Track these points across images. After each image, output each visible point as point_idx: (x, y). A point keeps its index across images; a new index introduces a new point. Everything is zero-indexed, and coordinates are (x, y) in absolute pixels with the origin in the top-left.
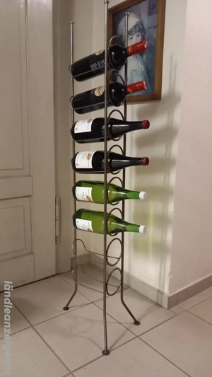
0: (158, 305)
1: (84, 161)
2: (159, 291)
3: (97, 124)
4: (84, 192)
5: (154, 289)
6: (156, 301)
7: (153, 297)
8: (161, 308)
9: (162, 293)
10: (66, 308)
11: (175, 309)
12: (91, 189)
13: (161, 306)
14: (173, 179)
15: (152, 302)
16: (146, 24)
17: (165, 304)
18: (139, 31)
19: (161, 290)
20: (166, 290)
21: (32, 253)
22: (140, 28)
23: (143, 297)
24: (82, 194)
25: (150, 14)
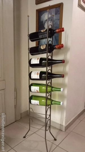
0: (61, 130)
2: (60, 125)
5: (58, 124)
6: (59, 129)
7: (58, 127)
8: (62, 132)
9: (62, 125)
10: (24, 137)
13: (62, 131)
15: (58, 129)
16: (55, 18)
17: (64, 130)
18: (51, 20)
19: (62, 124)
20: (64, 124)
21: (5, 114)
22: (51, 19)
24: (34, 89)
25: (56, 14)
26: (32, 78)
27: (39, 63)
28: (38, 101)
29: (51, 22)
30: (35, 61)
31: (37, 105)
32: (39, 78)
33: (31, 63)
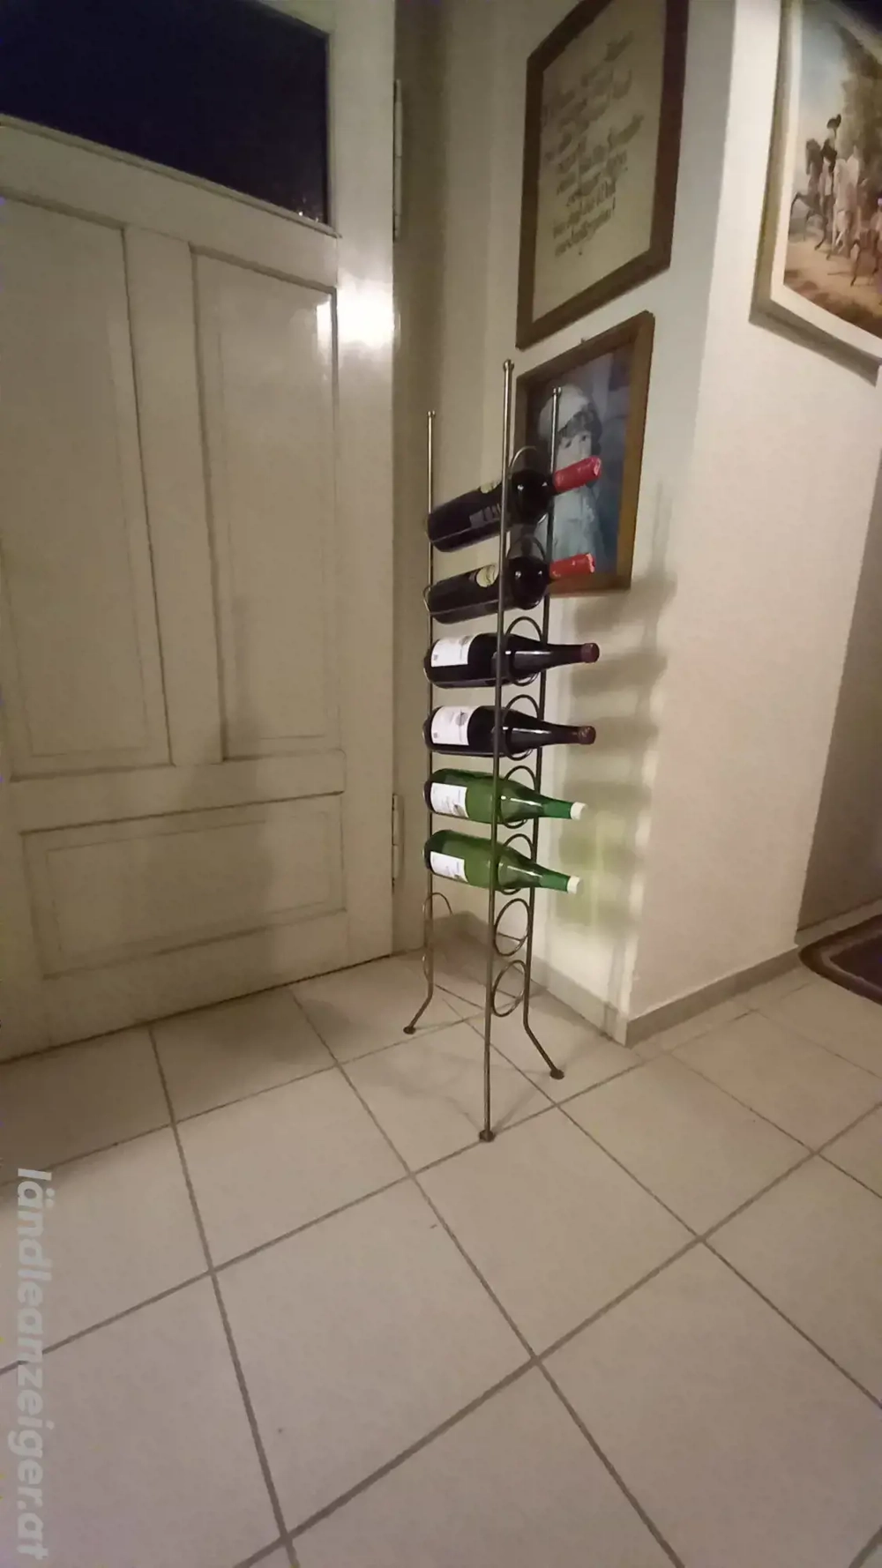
0: (605, 1035)
1: (451, 728)
2: (607, 1006)
3: (482, 647)
4: (448, 797)
5: (597, 1000)
6: (599, 1024)
7: (594, 1016)
8: (611, 1043)
9: (615, 1011)
10: (410, 1030)
11: (641, 1047)
12: (463, 790)
13: (611, 1039)
14: (651, 768)
15: (593, 1027)
16: (603, 410)
17: (621, 1037)
18: (588, 427)
19: (614, 1004)
20: (625, 1007)
21: (344, 910)
22: (588, 421)
23: (574, 1016)
24: (445, 800)
25: (613, 386)
26: (435, 741)
27: (465, 662)
28: (462, 862)
29: (584, 438)
30: (452, 651)
31: (458, 879)
32: (465, 742)
33: (434, 663)
